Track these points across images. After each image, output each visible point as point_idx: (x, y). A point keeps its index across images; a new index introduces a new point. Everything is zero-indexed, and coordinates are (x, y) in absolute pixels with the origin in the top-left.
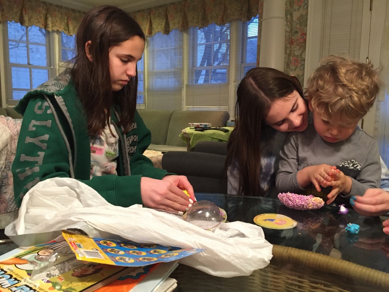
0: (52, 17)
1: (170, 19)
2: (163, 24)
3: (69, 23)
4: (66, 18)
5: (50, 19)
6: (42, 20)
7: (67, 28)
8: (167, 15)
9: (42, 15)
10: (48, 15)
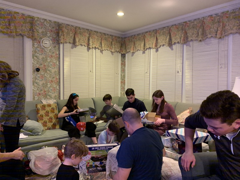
0: (92, 39)
1: (172, 36)
2: (167, 40)
3: (102, 42)
4: (100, 39)
5: (91, 40)
6: (86, 41)
7: (100, 46)
8: (170, 33)
9: (86, 38)
10: (90, 38)
